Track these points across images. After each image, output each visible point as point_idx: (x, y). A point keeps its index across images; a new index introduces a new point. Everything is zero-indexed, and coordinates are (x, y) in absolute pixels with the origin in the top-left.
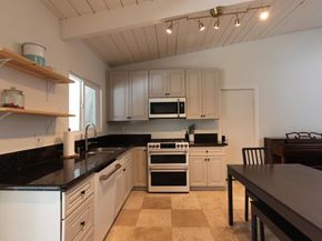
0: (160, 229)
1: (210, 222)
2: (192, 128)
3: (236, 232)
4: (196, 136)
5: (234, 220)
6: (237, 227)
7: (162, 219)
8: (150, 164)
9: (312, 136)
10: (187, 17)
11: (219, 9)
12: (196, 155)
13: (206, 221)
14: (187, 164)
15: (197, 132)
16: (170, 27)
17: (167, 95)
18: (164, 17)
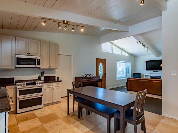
0: (36, 128)
1: (60, 117)
2: (42, 73)
3: (71, 116)
4: (45, 77)
5: (70, 112)
6: (71, 115)
7: (35, 123)
8: (18, 96)
9: (90, 76)
10: (53, 20)
11: (67, 22)
12: (46, 87)
13: (58, 117)
14: (42, 93)
15: (45, 75)
16: (45, 22)
17: (29, 54)
18: (42, 16)
